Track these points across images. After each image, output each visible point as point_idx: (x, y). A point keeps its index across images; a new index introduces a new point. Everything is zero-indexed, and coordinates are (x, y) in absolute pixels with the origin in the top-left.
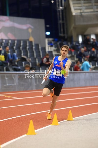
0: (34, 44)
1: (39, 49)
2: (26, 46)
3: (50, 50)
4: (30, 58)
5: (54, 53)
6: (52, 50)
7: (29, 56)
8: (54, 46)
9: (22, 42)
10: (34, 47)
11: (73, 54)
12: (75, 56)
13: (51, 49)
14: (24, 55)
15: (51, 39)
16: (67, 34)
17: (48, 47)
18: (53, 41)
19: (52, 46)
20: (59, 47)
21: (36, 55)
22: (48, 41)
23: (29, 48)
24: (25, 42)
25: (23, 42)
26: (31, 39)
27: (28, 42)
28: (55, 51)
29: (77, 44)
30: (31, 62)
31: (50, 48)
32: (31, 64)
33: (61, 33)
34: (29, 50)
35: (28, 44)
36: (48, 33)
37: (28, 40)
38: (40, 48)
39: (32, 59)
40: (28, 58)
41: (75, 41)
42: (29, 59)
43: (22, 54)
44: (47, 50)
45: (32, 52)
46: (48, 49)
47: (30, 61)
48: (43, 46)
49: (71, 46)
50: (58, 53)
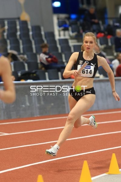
0: (30, 27)
1: (41, 35)
2: (16, 31)
3: (62, 37)
4: (23, 54)
5: (72, 43)
6: (67, 37)
7: (22, 51)
8: (70, 28)
9: (6, 22)
10: (31, 33)
11: (110, 44)
12: (114, 46)
13: (64, 35)
14: (11, 49)
15: (63, 16)
16: (95, 4)
17: (59, 31)
18: (69, 18)
19: (66, 29)
20: (81, 31)
21: (36, 48)
22: (58, 19)
23: (20, 35)
24: (12, 23)
25: (8, 23)
26: (25, 17)
27: (18, 23)
28: (72, 38)
30: (26, 63)
31: (62, 33)
32: (26, 65)
33: (83, 4)
34: (20, 38)
35: (18, 27)
36: (57, 4)
37: (19, 18)
38: (43, 33)
39: (28, 57)
40: (20, 54)
41: (111, 18)
42: (22, 56)
43: (9, 47)
44: (57, 37)
45: (28, 42)
46: (60, 35)
47: (24, 60)
48: (49, 30)
49: (104, 28)
50: (78, 42)
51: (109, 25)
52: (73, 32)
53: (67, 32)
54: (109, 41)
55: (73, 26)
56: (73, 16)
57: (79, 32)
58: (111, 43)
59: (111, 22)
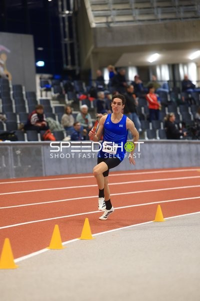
0: (11, 86)
1: (22, 95)
3: (44, 98)
5: (53, 104)
6: (49, 98)
10: (12, 92)
11: (92, 107)
12: (96, 109)
13: (46, 96)
15: (46, 76)
16: (80, 65)
17: (41, 91)
18: (52, 79)
19: (48, 90)
20: (64, 92)
21: (16, 107)
22: (41, 78)
28: (54, 99)
29: (101, 87)
31: (44, 93)
32: (5, 125)
33: (67, 64)
36: (41, 64)
38: (24, 92)
41: (94, 80)
44: (39, 98)
45: (8, 101)
46: (41, 96)
48: (31, 90)
49: (87, 90)
50: (60, 103)
51: (92, 87)
52: (55, 93)
53: (49, 93)
54: (92, 103)
55: (56, 87)
56: (57, 77)
57: (61, 93)
58: (94, 106)
59: (95, 85)
